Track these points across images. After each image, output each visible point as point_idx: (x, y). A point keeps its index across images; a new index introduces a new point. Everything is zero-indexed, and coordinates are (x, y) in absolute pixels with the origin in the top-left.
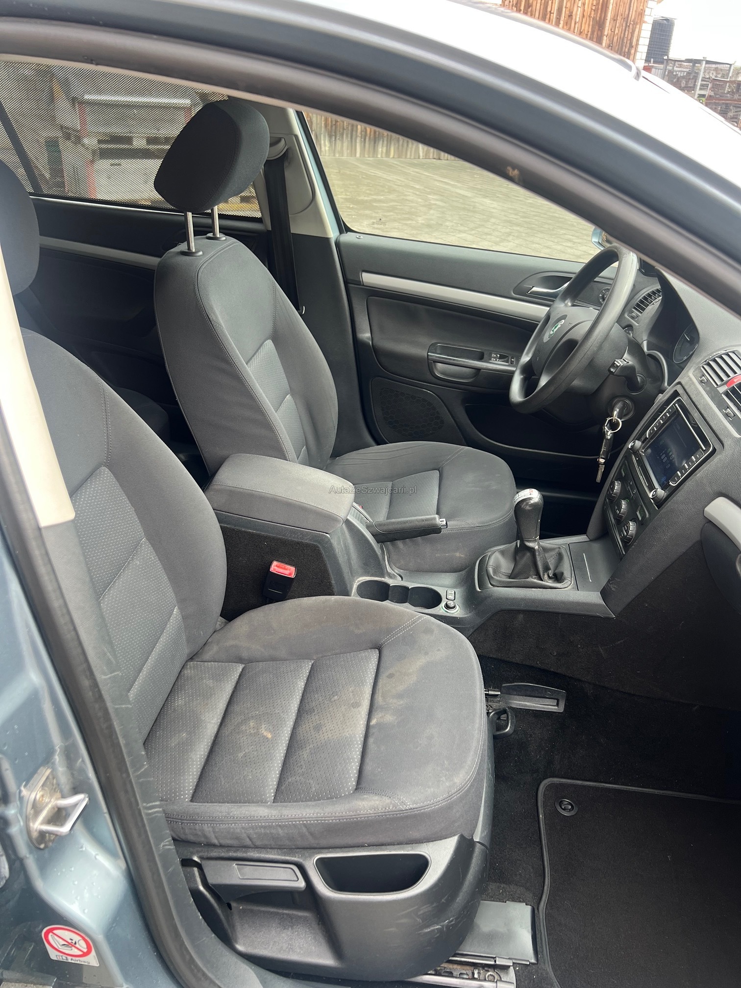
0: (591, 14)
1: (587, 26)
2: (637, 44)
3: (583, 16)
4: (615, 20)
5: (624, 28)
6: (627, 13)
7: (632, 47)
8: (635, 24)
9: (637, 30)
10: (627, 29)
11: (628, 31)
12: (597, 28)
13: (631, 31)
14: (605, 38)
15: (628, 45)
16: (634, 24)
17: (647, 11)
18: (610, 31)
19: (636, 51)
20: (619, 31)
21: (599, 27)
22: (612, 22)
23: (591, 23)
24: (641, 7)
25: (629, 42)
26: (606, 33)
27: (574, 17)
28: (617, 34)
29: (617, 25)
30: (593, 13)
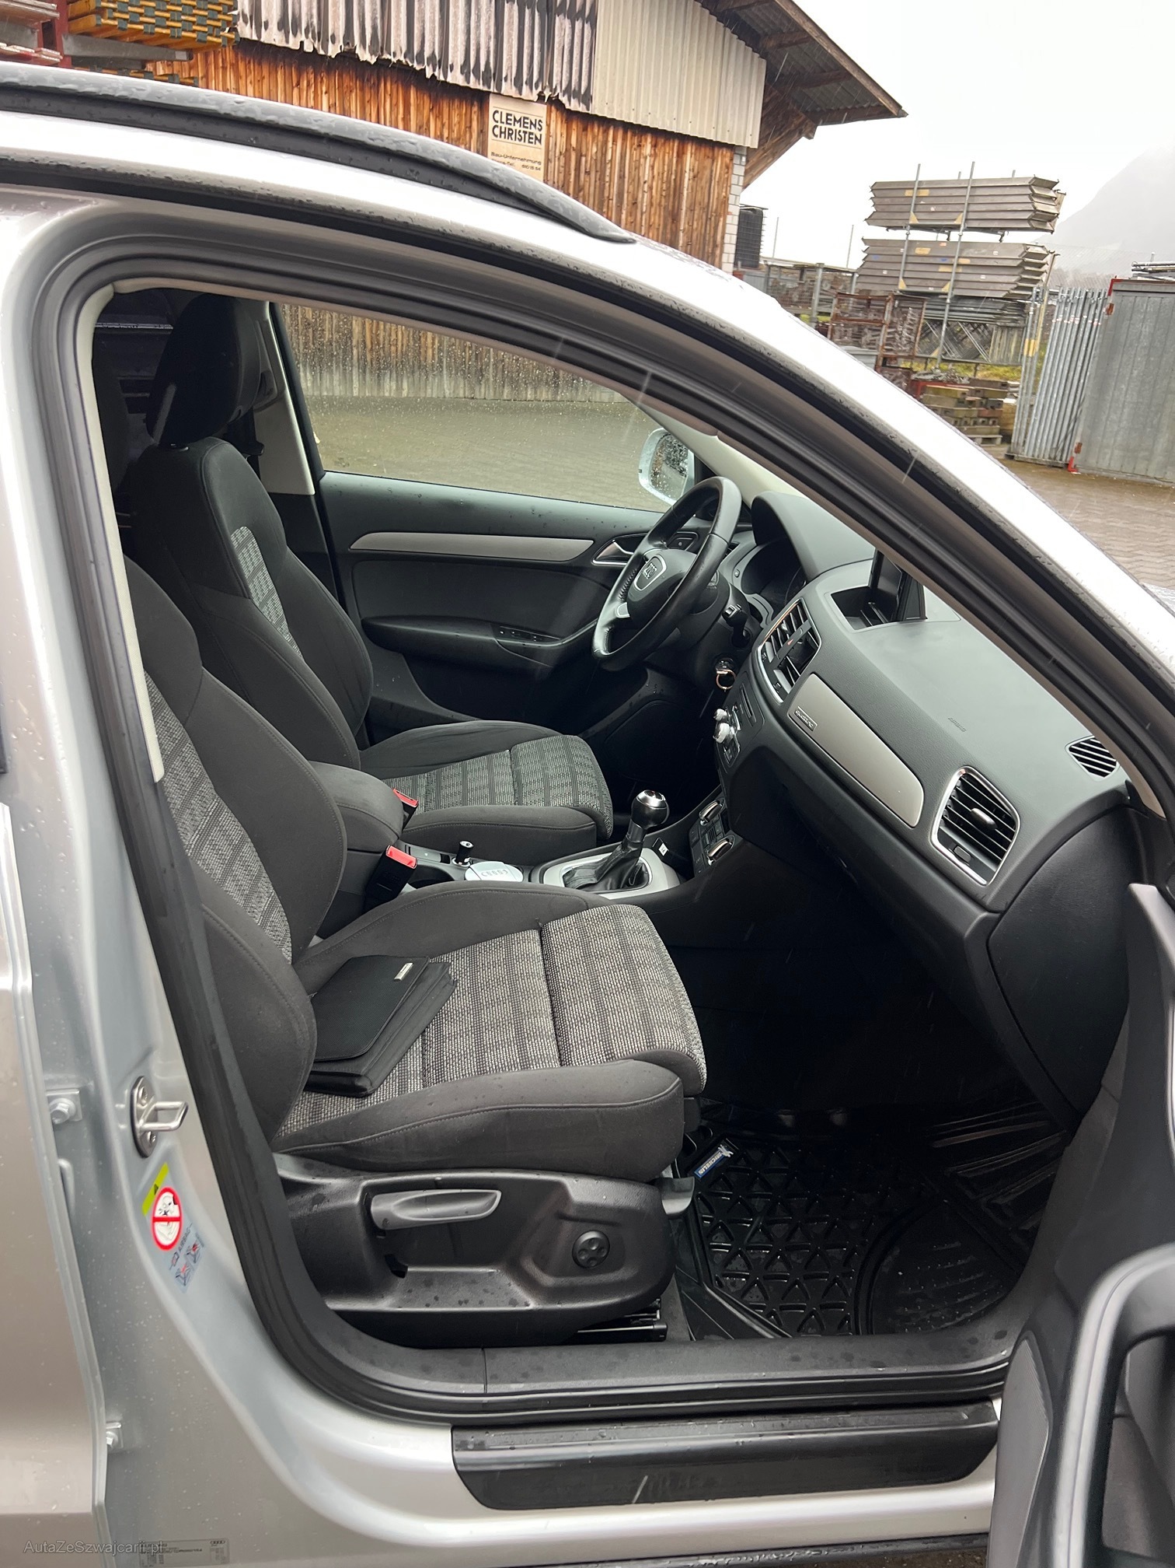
0: (660, 202)
1: (657, 217)
2: (723, 243)
3: (652, 204)
4: (691, 209)
5: (704, 221)
6: (706, 200)
7: (717, 246)
8: (718, 216)
9: (721, 224)
10: (708, 222)
11: (710, 225)
12: (670, 220)
13: (713, 225)
14: (681, 234)
15: (711, 244)
16: (716, 216)
17: (732, 199)
18: (687, 226)
19: (722, 252)
20: (698, 224)
21: (673, 220)
22: (688, 213)
23: (662, 213)
24: (724, 194)
25: (712, 240)
26: (682, 228)
27: (639, 205)
28: (697, 229)
29: (696, 216)
30: (663, 200)
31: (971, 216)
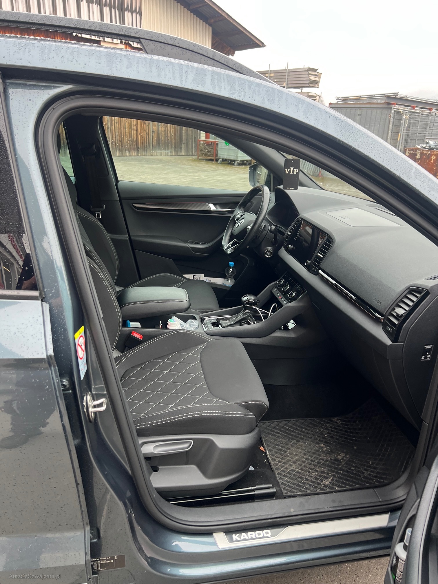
31: (289, 83)
